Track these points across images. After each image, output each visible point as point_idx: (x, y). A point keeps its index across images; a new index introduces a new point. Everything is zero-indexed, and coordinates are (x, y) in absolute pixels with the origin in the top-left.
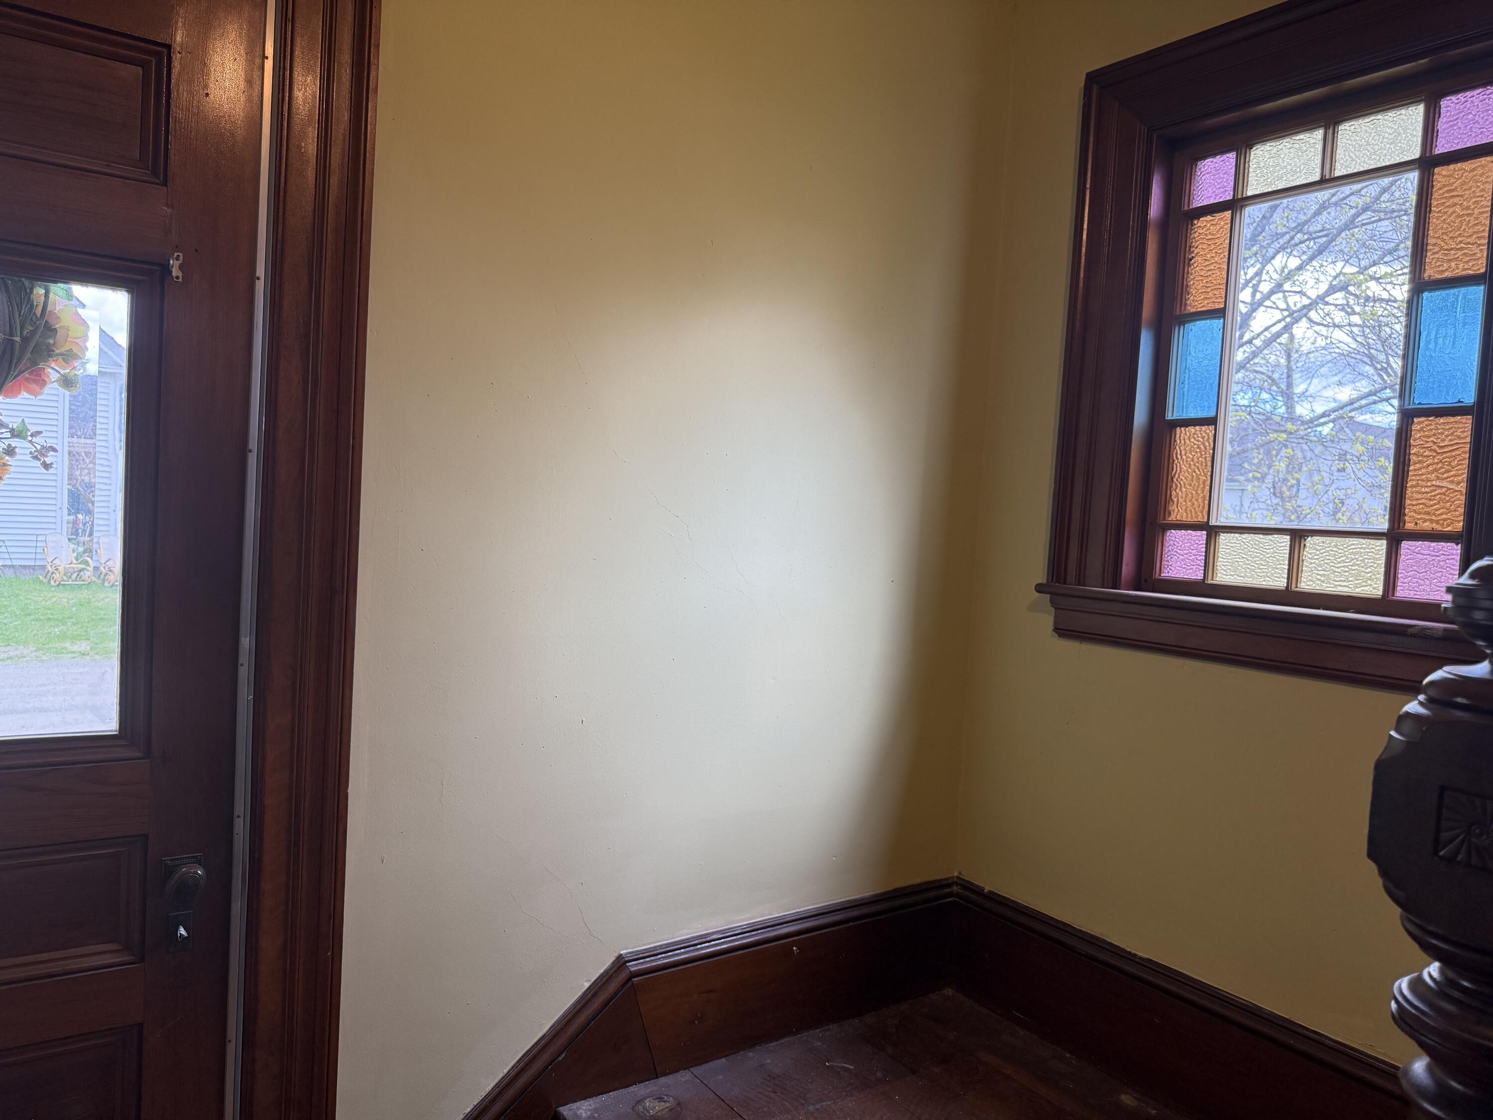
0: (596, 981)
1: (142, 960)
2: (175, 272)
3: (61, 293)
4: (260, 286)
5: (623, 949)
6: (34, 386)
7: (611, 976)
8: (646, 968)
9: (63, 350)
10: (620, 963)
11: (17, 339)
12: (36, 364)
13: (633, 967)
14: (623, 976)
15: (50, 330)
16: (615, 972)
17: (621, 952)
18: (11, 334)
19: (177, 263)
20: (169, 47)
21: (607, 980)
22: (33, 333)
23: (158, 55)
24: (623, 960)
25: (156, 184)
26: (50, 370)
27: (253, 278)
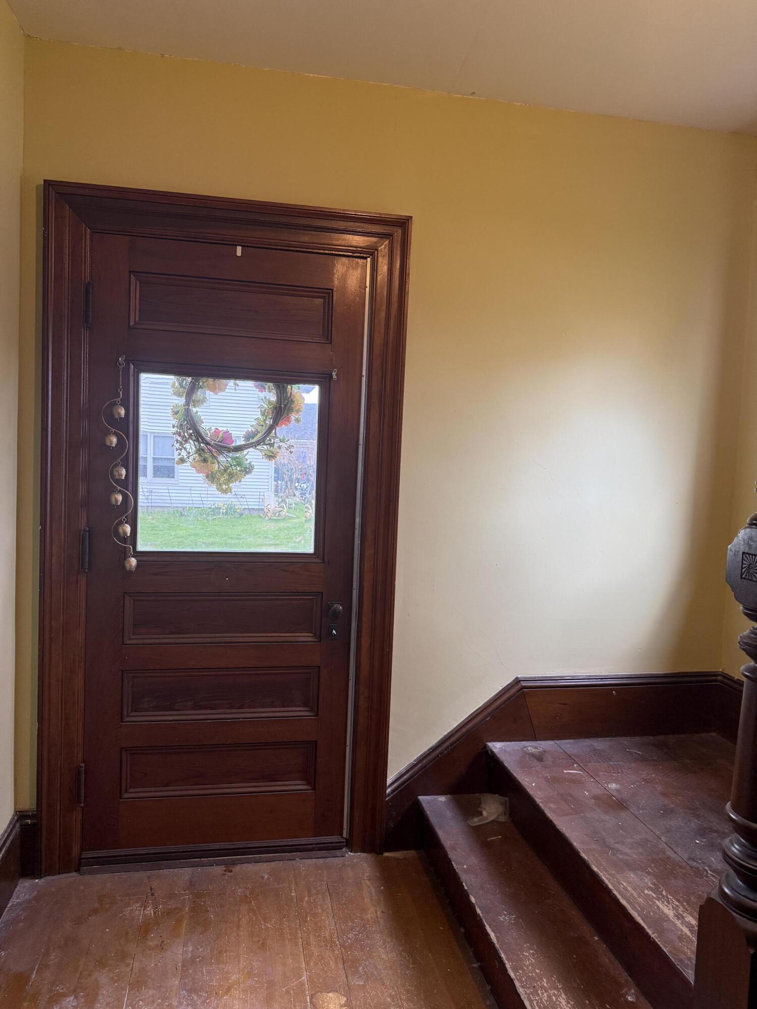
0: (505, 687)
1: (320, 641)
2: (334, 377)
3: (296, 387)
4: (364, 379)
5: (519, 675)
6: (287, 422)
7: (512, 686)
8: (530, 686)
9: (296, 409)
10: (517, 681)
11: (283, 406)
12: (288, 415)
13: (524, 684)
14: (519, 687)
15: (292, 401)
16: (515, 684)
17: (518, 676)
18: (281, 404)
19: (335, 373)
20: (332, 290)
21: (510, 688)
22: (287, 403)
23: (328, 293)
24: (518, 680)
25: (328, 343)
26: (292, 416)
27: (361, 376)
